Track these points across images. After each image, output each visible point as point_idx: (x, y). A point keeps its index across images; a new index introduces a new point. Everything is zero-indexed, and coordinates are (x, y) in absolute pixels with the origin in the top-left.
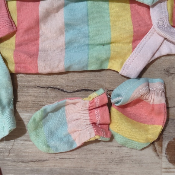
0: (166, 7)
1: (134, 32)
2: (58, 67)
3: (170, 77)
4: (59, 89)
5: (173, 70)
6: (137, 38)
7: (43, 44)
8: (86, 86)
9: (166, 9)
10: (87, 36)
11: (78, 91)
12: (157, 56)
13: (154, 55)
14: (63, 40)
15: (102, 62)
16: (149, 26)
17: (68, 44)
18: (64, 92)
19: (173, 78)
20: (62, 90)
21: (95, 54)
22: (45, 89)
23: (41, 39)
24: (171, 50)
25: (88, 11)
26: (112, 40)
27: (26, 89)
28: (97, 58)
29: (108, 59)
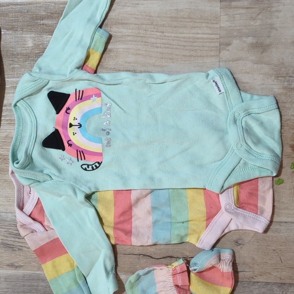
0: (232, 192)
1: (207, 213)
2: (147, 242)
3: (239, 247)
4: (149, 256)
5: (241, 241)
6: (210, 217)
7: (135, 223)
8: (171, 254)
9: (232, 194)
10: (170, 216)
11: (164, 258)
12: (226, 231)
13: (224, 231)
14: (150, 219)
15: (182, 238)
16: (219, 208)
17: (155, 223)
18: (153, 258)
19: (241, 248)
20: (151, 257)
21: (176, 232)
22: (138, 256)
23: (133, 219)
24: (238, 227)
25: (169, 196)
26: (190, 219)
27: (123, 256)
28: (178, 235)
29: (186, 235)
